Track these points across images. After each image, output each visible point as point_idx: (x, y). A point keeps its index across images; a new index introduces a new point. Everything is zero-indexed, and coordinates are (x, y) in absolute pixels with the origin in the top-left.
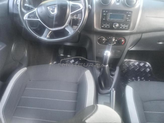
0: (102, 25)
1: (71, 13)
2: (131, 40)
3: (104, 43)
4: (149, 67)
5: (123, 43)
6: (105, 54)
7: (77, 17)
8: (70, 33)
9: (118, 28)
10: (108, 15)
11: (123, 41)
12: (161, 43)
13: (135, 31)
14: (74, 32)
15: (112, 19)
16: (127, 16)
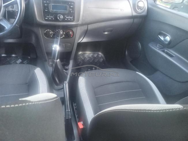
0: (45, 17)
1: (3, 5)
2: (78, 31)
3: (51, 36)
4: (102, 57)
5: (71, 35)
6: (53, 49)
7: (13, 8)
8: (7, 28)
9: (64, 20)
10: (50, 5)
11: (71, 33)
12: (106, 33)
13: (80, 22)
14: (12, 26)
15: (55, 10)
16: (70, 7)
